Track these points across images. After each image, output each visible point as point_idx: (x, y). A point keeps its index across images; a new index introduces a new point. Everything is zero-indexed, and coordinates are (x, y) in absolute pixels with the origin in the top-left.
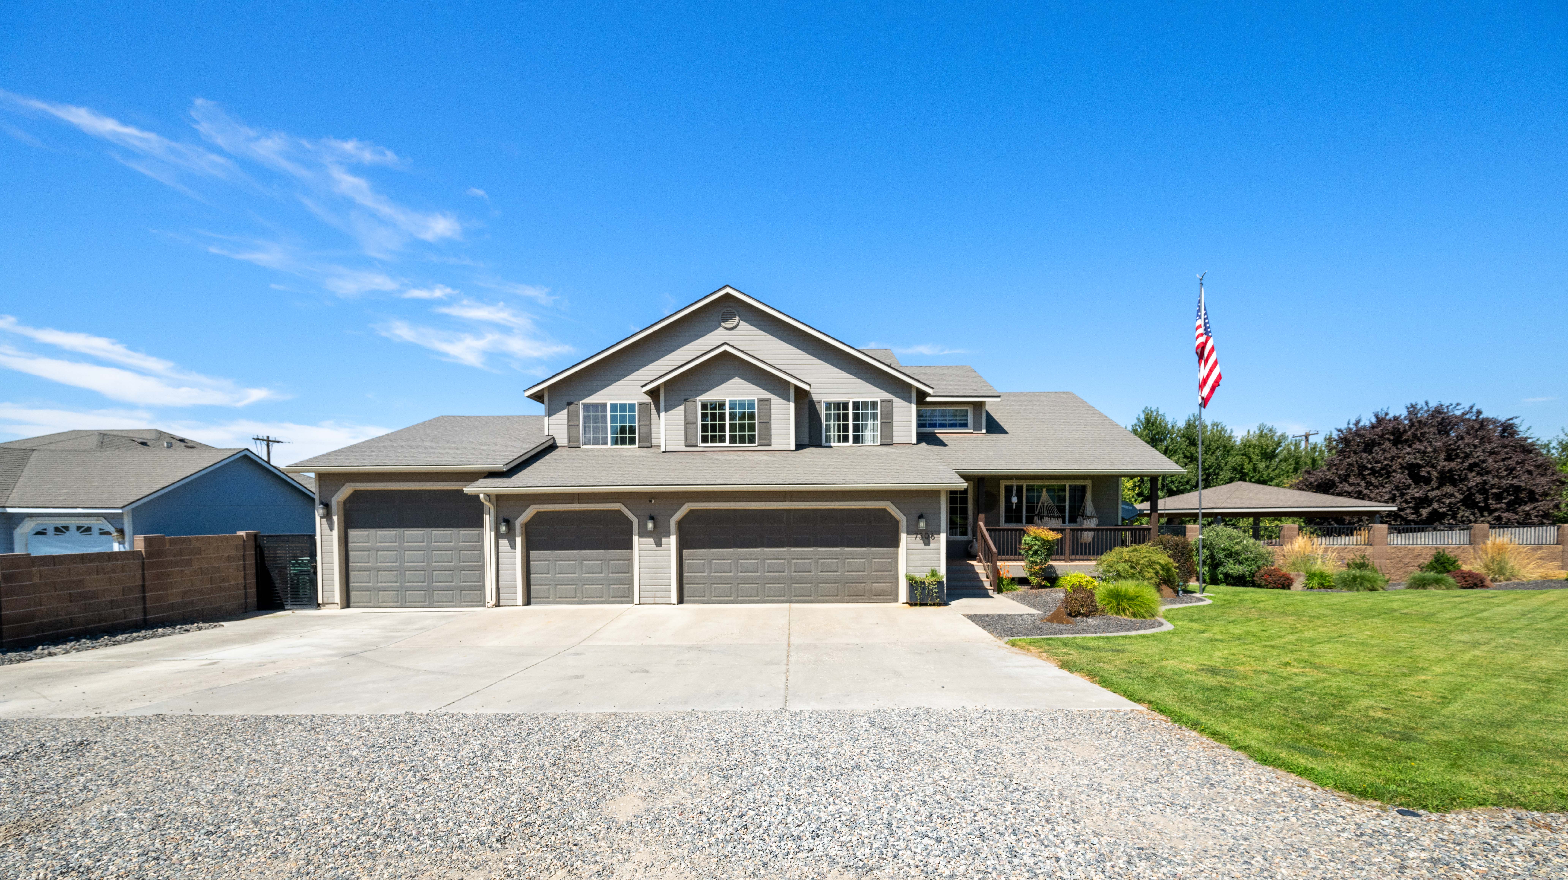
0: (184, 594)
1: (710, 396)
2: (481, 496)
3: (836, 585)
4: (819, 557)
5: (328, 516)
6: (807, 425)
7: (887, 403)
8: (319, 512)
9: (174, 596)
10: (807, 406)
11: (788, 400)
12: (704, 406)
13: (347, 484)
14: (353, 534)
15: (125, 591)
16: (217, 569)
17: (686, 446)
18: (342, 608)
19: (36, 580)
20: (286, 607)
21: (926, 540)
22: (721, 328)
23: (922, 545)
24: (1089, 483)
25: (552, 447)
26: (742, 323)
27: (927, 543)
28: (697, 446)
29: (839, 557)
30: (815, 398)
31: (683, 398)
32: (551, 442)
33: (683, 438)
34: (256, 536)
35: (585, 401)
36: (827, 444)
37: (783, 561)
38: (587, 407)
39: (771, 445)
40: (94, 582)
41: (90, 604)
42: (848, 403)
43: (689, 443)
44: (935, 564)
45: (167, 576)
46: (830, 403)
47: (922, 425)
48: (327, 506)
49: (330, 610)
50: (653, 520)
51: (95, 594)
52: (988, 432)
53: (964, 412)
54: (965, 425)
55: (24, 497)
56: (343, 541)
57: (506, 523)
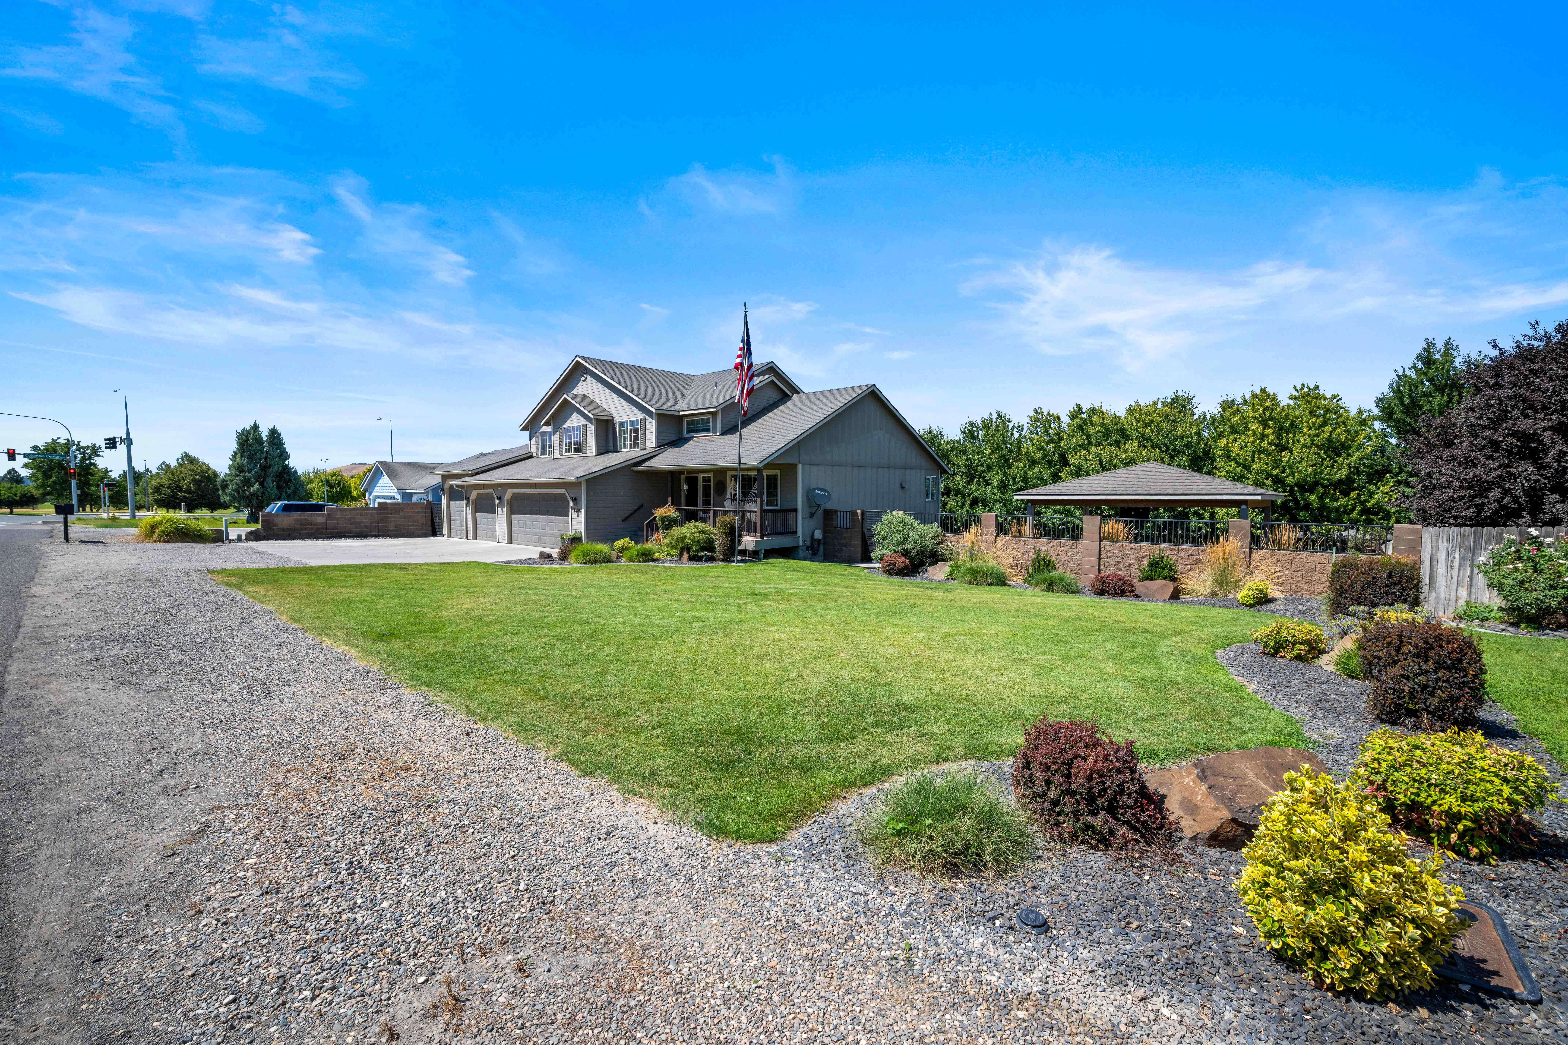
0: (396, 526)
1: (567, 425)
2: (459, 486)
4: (548, 521)
5: (443, 495)
6: (612, 438)
7: (643, 421)
8: (441, 493)
9: (392, 526)
10: (612, 426)
11: (592, 424)
12: (566, 430)
13: (447, 481)
14: (452, 503)
15: (372, 522)
17: (560, 455)
18: (448, 537)
20: (437, 535)
21: (578, 513)
22: (579, 383)
23: (576, 516)
24: (778, 473)
25: (531, 457)
26: (586, 378)
27: (578, 515)
28: (563, 455)
29: (554, 522)
30: (615, 420)
31: (559, 427)
32: (530, 454)
33: (559, 451)
34: (433, 504)
35: (540, 431)
36: (618, 450)
37: (538, 523)
39: (586, 453)
40: (359, 518)
42: (627, 422)
43: (561, 453)
44: (579, 528)
45: (388, 518)
46: (620, 423)
47: (689, 431)
48: (443, 490)
49: (446, 538)
50: (500, 498)
51: (360, 523)
52: (722, 434)
53: (708, 420)
54: (709, 430)
55: (414, 486)
56: (449, 506)
57: (467, 499)
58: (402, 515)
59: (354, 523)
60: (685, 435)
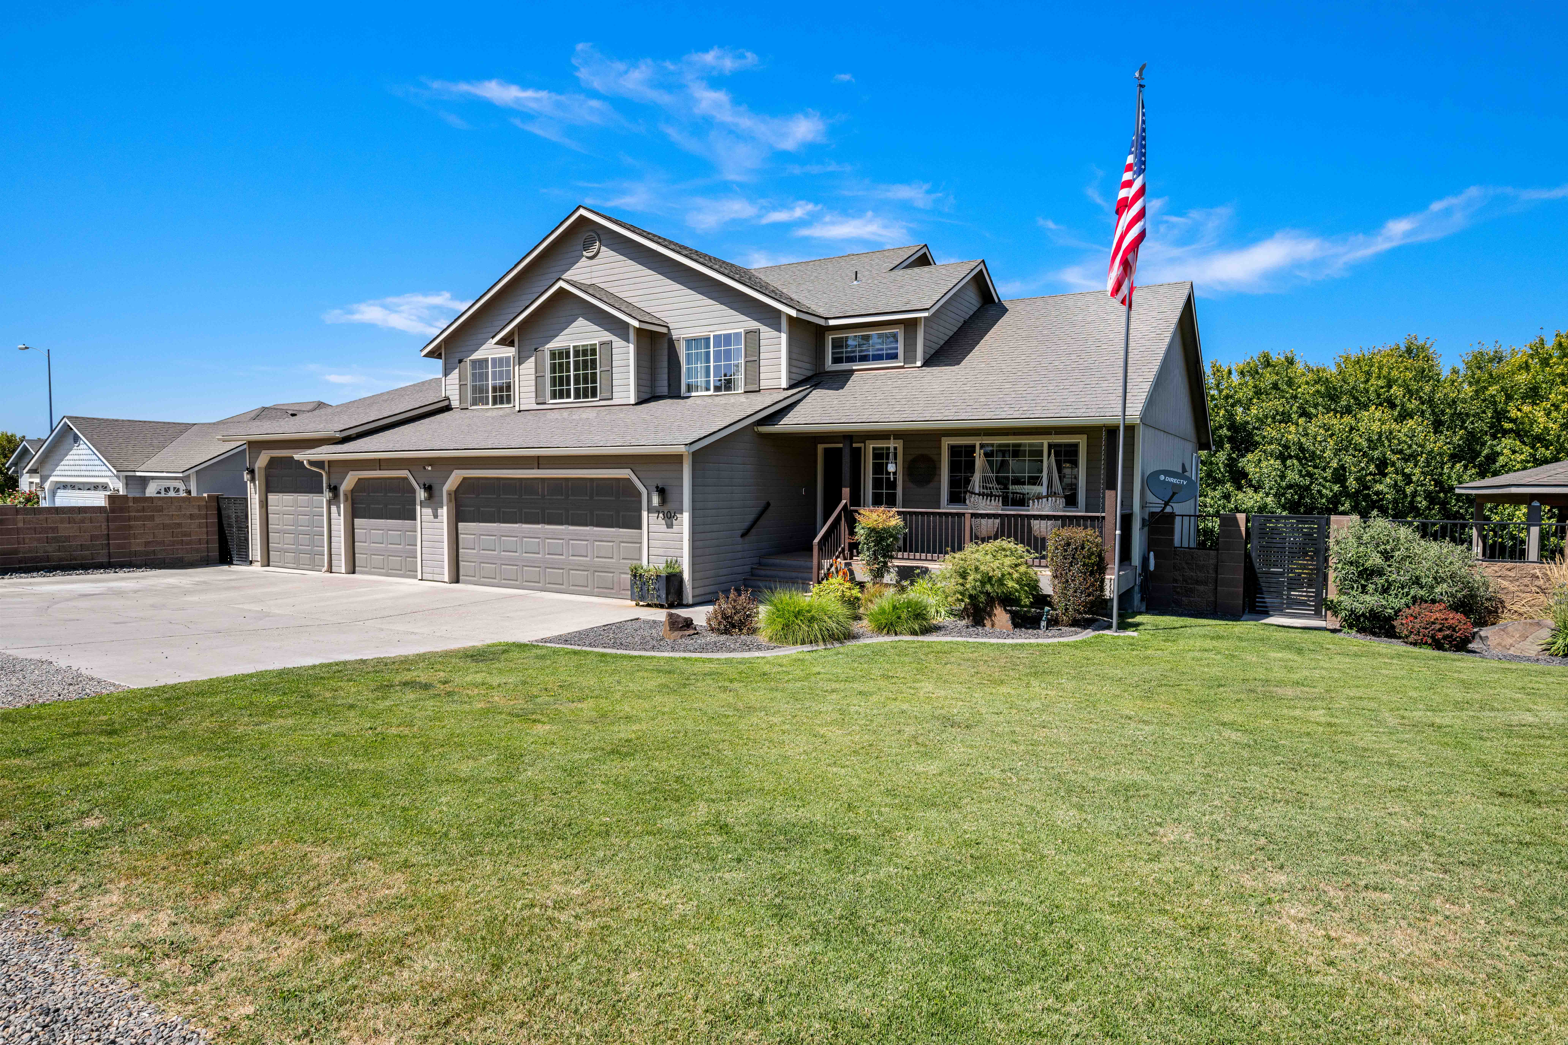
0: (147, 544)
1: (557, 343)
2: (305, 462)
3: (586, 573)
4: (570, 537)
5: (253, 480)
6: (666, 370)
7: (753, 336)
8: (246, 477)
9: (137, 545)
10: (666, 346)
11: (628, 341)
12: (553, 355)
13: (263, 452)
14: (272, 497)
15: (93, 538)
16: (179, 525)
17: (538, 404)
18: (262, 566)
19: (21, 525)
20: (235, 562)
21: (669, 521)
22: (584, 259)
23: (664, 528)
24: (1082, 441)
25: (448, 408)
26: (603, 248)
27: (670, 526)
28: (545, 403)
29: (587, 538)
30: (675, 334)
31: (534, 347)
32: (446, 403)
33: (533, 395)
34: (218, 498)
35: (473, 357)
36: (687, 395)
37: (537, 540)
38: (474, 362)
39: (612, 399)
40: (66, 530)
41: (63, 546)
42: (709, 338)
43: (540, 400)
44: (677, 553)
45: (130, 527)
46: (689, 341)
47: (837, 360)
48: (252, 472)
49: (257, 568)
50: (429, 489)
51: (67, 539)
52: (927, 363)
53: (895, 336)
54: (895, 357)
55: (151, 463)
56: (264, 504)
57: (334, 489)
58: (158, 521)
59: (56, 539)
60: (829, 365)
